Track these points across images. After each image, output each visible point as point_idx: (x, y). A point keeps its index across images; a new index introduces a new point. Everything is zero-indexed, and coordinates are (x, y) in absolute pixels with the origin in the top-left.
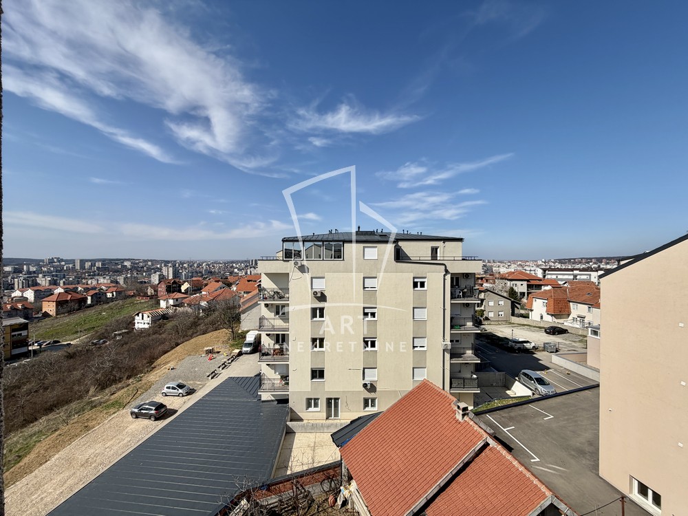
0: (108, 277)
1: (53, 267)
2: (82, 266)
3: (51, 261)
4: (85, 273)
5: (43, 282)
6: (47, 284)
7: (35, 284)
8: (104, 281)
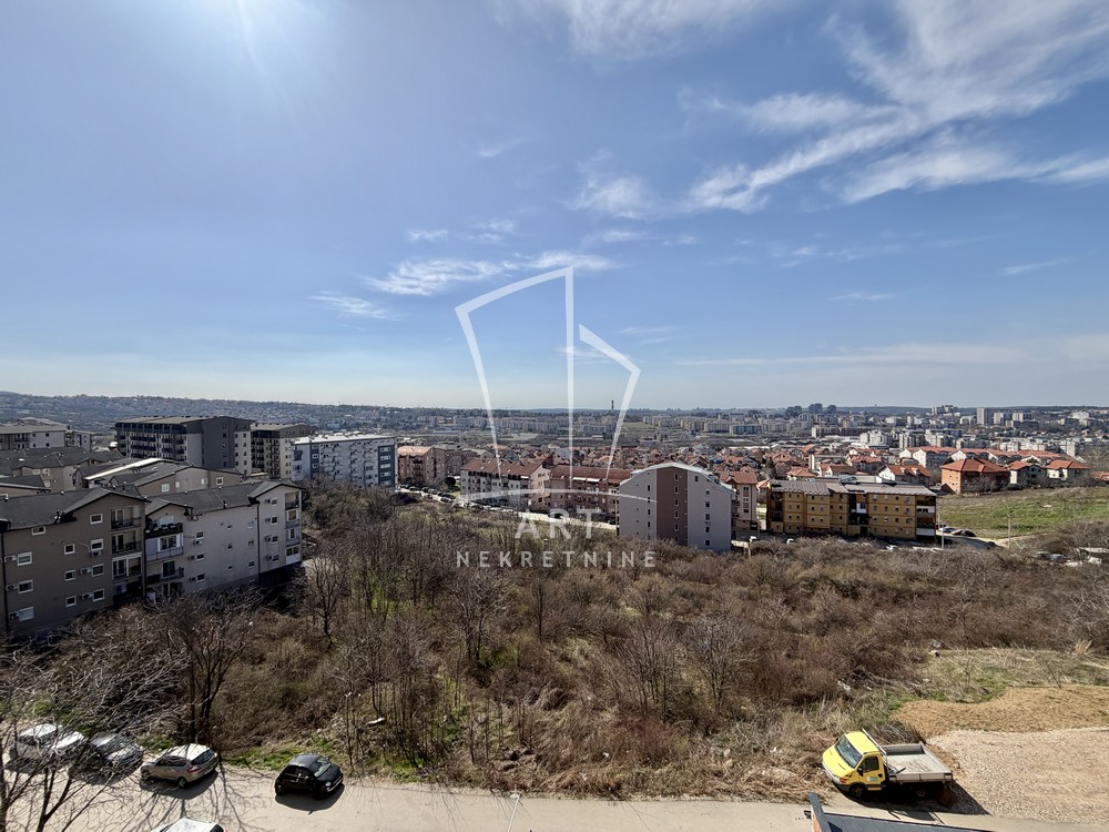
0: (1041, 441)
1: (944, 419)
2: (989, 420)
3: (941, 411)
4: (993, 431)
5: (934, 440)
6: (939, 444)
7: (923, 443)
8: (1033, 448)
